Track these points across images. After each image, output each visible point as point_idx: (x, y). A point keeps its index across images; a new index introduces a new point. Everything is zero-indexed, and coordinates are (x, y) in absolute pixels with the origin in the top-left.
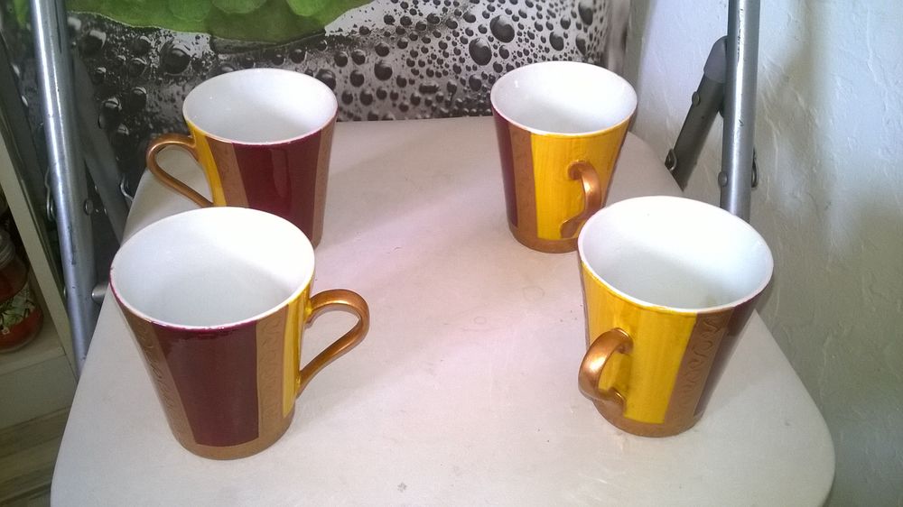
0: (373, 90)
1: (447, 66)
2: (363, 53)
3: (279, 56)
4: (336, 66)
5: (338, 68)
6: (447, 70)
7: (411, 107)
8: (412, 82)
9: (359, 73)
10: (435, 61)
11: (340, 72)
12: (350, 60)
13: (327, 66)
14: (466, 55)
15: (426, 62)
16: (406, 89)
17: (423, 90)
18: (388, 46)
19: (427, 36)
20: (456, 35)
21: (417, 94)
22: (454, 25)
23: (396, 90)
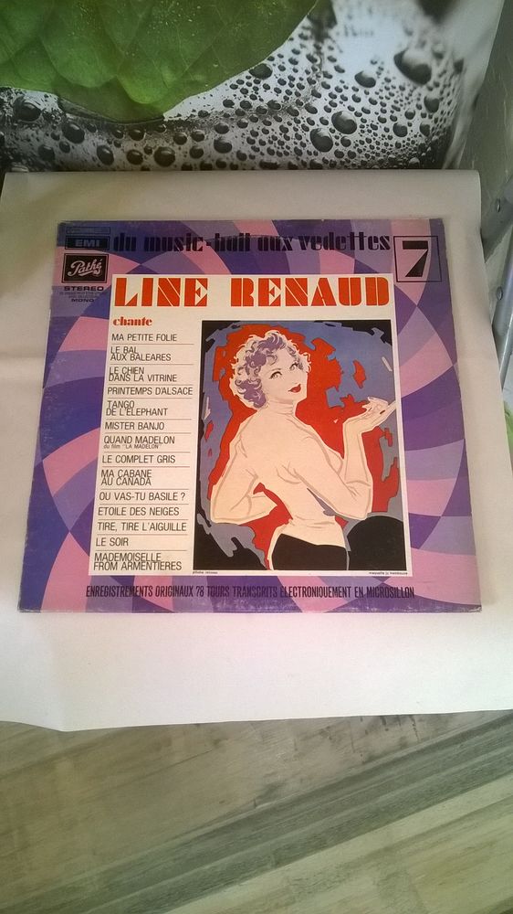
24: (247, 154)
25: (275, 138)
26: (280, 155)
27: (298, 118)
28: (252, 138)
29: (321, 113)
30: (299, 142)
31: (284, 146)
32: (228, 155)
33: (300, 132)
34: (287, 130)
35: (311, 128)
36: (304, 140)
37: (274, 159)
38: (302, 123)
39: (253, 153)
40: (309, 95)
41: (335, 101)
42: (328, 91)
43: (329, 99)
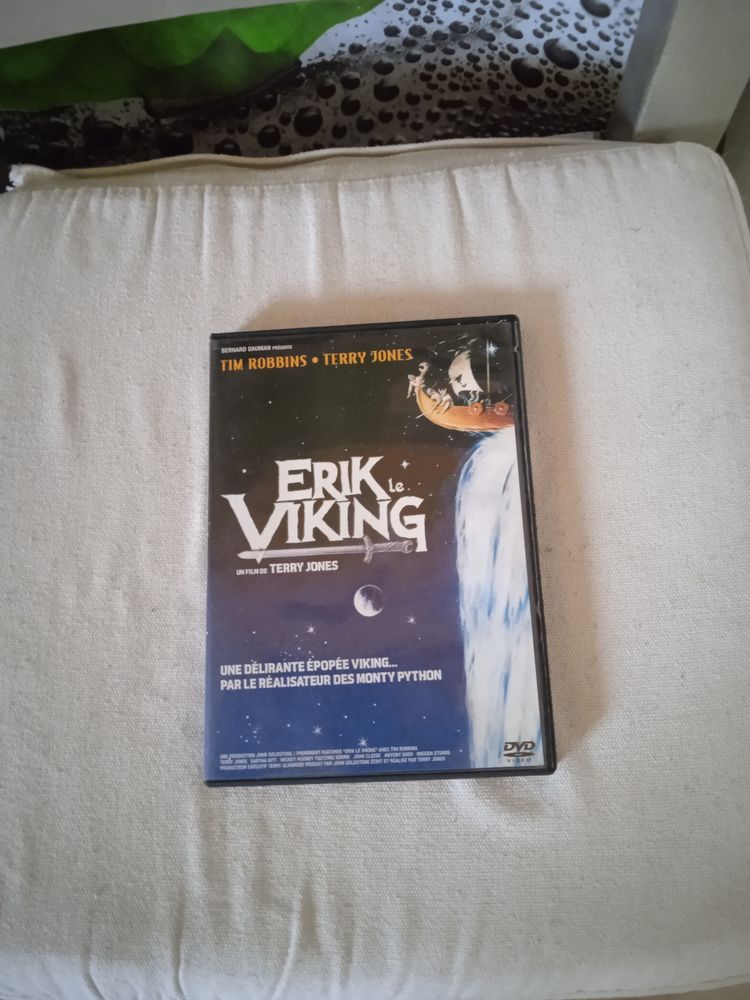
0: (374, 113)
1: (479, 80)
2: (356, 75)
3: (243, 108)
4: (320, 100)
5: (323, 101)
6: (478, 84)
7: (427, 124)
8: (428, 97)
9: (353, 98)
10: (462, 74)
11: (327, 104)
12: (339, 87)
13: (309, 103)
14: (507, 72)
15: (448, 74)
16: (419, 106)
17: (443, 104)
18: (392, 61)
19: (450, 47)
20: (495, 48)
21: (436, 109)
22: (491, 38)
23: (406, 108)
24: (421, 95)
25: (459, 69)
26: (466, 89)
27: (495, 43)
28: (427, 73)
29: (529, 38)
30: (494, 73)
31: (474, 79)
32: (395, 102)
33: (496, 61)
34: (477, 59)
35: (513, 57)
36: (502, 71)
37: (459, 96)
38: (500, 49)
39: (429, 92)
40: (512, 15)
41: (549, 24)
42: (540, 12)
43: (542, 22)
